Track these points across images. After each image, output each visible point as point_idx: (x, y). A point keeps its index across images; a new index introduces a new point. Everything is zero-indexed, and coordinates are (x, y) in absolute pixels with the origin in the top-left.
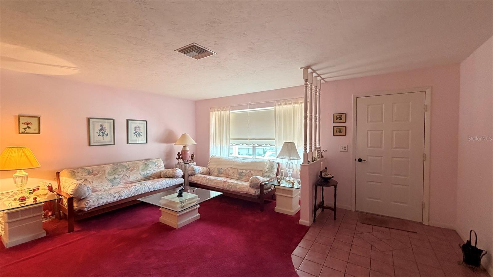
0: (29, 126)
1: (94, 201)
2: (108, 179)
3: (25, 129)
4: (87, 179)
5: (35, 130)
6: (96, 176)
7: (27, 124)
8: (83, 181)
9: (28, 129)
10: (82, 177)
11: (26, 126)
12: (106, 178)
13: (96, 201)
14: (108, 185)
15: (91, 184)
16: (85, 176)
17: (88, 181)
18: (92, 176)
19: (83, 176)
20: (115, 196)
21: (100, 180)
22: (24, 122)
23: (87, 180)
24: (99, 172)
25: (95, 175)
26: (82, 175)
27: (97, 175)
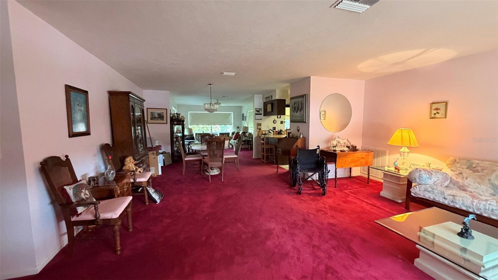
0: (438, 111)
1: (420, 190)
2: (492, 184)
3: (435, 114)
4: (463, 173)
5: (442, 114)
6: (475, 174)
7: (437, 110)
8: (457, 173)
9: (437, 114)
10: (458, 169)
11: (435, 112)
12: (489, 180)
13: (422, 191)
14: (487, 190)
15: (463, 180)
16: (463, 169)
17: (463, 175)
18: (471, 171)
19: (461, 169)
20: (446, 197)
21: (478, 180)
22: (434, 108)
23: (461, 173)
24: (482, 170)
25: (475, 172)
26: (460, 167)
27: (479, 172)
